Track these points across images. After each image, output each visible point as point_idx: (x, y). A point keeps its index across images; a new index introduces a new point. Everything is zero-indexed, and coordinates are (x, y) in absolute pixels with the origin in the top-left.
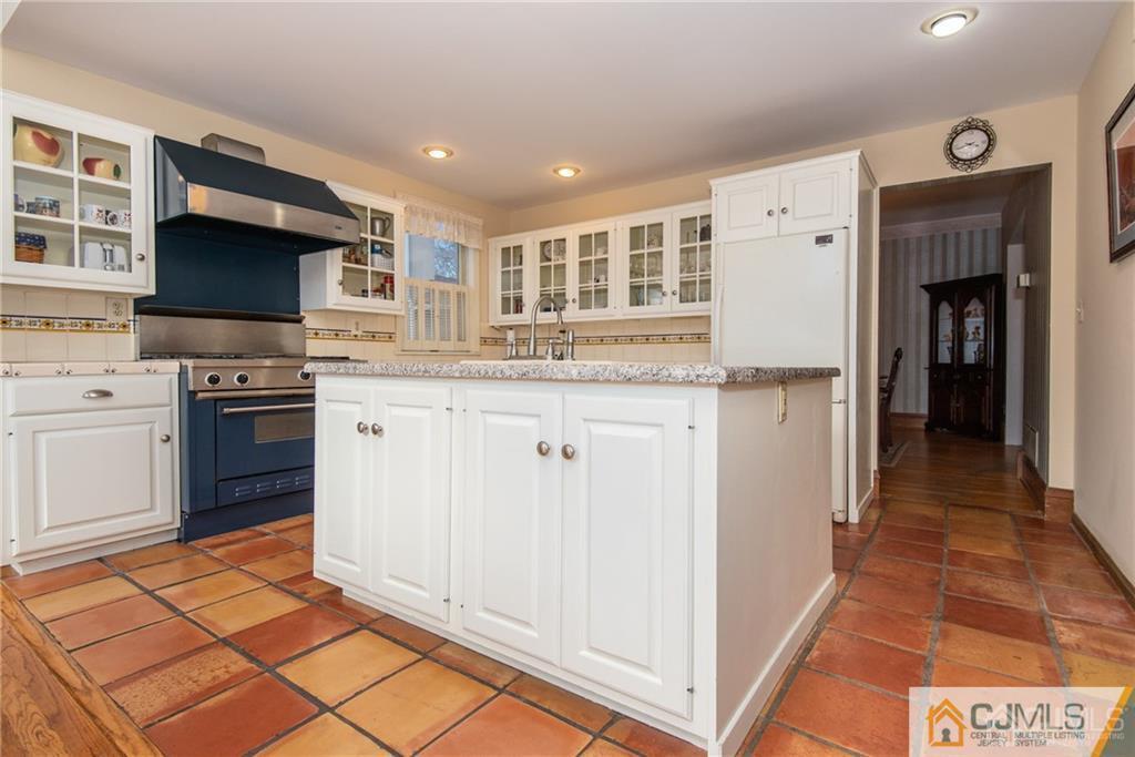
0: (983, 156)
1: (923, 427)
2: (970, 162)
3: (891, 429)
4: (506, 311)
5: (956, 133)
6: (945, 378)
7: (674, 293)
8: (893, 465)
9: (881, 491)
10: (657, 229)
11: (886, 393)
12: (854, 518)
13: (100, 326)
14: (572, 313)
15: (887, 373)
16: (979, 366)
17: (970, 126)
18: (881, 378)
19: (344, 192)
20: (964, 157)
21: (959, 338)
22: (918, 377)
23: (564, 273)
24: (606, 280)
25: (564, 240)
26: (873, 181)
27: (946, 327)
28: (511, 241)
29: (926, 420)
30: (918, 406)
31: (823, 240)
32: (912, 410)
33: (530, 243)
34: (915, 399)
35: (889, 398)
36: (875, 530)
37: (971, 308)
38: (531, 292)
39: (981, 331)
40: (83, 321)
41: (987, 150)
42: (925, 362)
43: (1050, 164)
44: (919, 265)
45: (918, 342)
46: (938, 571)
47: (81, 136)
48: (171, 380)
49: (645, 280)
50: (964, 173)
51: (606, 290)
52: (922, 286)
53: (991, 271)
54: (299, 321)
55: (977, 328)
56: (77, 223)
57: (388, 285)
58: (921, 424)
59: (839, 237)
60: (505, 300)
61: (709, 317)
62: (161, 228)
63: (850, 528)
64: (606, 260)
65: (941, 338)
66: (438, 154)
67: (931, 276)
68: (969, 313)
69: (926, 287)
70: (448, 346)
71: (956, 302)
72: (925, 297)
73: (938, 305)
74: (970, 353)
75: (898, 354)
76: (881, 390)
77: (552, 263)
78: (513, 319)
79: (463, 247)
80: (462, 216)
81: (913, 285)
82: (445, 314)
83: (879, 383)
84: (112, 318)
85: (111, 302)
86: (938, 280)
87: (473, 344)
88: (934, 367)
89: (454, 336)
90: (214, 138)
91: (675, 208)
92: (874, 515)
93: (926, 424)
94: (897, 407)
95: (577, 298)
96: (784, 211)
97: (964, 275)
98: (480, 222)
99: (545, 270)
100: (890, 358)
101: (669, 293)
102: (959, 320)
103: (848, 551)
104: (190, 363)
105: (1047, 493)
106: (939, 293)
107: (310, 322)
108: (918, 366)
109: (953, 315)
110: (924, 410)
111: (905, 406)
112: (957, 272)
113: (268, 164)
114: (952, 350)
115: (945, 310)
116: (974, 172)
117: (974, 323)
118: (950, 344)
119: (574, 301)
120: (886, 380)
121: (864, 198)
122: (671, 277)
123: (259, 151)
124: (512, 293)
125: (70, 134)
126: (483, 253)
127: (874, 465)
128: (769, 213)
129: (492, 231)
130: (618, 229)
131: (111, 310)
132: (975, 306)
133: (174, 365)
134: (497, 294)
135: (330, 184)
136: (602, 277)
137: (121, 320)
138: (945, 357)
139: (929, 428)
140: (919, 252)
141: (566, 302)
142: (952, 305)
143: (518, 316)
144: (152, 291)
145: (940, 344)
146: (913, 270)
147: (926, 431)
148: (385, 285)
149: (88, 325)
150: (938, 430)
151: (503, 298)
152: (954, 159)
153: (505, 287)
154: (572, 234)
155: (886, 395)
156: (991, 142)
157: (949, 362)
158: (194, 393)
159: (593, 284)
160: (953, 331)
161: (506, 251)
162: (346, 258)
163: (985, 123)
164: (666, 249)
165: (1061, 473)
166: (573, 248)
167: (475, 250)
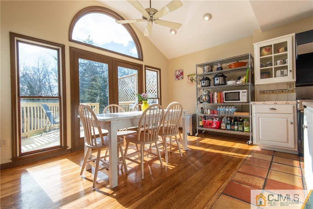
13: (285, 91)
40: (281, 90)
48: (294, 106)
56: (273, 67)
84: (289, 89)
85: (288, 84)
125: (271, 45)
131: (288, 87)
137: (292, 89)
144: (295, 80)
149: (282, 91)
158: (300, 110)
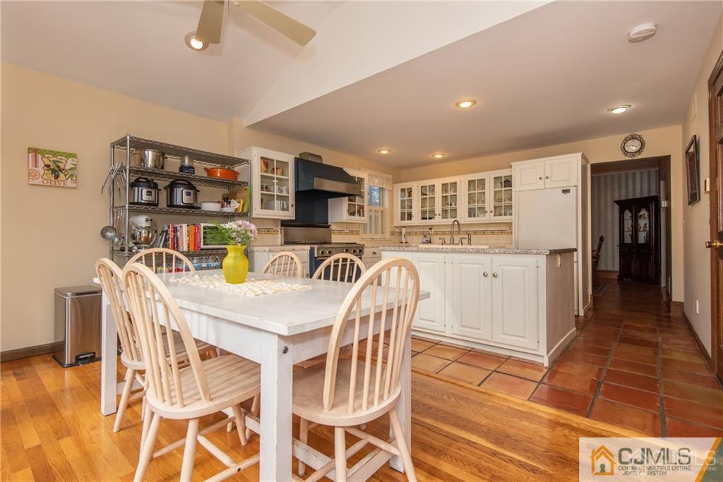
0: (639, 151)
1: (617, 278)
2: (633, 154)
3: (598, 278)
4: (403, 219)
5: (626, 141)
6: (628, 251)
7: (491, 212)
8: (600, 294)
9: (594, 305)
10: (482, 182)
11: (596, 259)
12: (582, 313)
13: (272, 231)
14: (438, 220)
15: (596, 248)
16: (647, 245)
17: (633, 138)
18: (593, 251)
19: (351, 172)
20: (630, 151)
21: (635, 229)
22: (613, 251)
23: (434, 201)
24: (455, 205)
25: (434, 186)
26: (588, 162)
27: (628, 224)
28: (406, 185)
29: (618, 274)
30: (613, 266)
31: (565, 191)
32: (610, 268)
33: (416, 187)
34: (612, 262)
35: (597, 261)
36: (591, 318)
37: (641, 213)
38: (416, 210)
39: (648, 226)
41: (641, 148)
42: (617, 242)
43: (670, 156)
44: (613, 190)
45: (613, 232)
46: (618, 331)
47: (277, 161)
49: (476, 205)
50: (630, 159)
51: (456, 210)
52: (615, 202)
53: (653, 194)
54: (328, 227)
55: (645, 224)
56: (276, 193)
57: (361, 210)
58: (615, 276)
59: (573, 190)
60: (403, 214)
61: (511, 223)
62: (296, 193)
63: (580, 318)
64: (456, 195)
65: (626, 229)
66: (384, 152)
67: (620, 196)
68: (641, 216)
69: (617, 202)
70: (379, 236)
71: (634, 209)
72: (617, 207)
73: (624, 211)
74: (642, 237)
75: (602, 239)
76: (593, 257)
77: (428, 196)
78: (407, 223)
79: (382, 188)
80: (384, 175)
81: (609, 200)
82: (376, 218)
83: (592, 254)
84: (275, 228)
85: (275, 222)
86: (623, 198)
87: (388, 235)
88: (622, 245)
89: (380, 232)
90: (305, 153)
91: (492, 172)
92: (591, 313)
93: (618, 276)
94: (602, 267)
95: (441, 213)
96: (547, 178)
97: (638, 196)
98: (391, 177)
99: (424, 200)
100: (597, 240)
101: (489, 212)
102: (635, 220)
103: (580, 324)
104: (316, 247)
105: (671, 304)
106: (624, 205)
107: (333, 227)
108: (613, 244)
109: (632, 217)
110: (617, 268)
111: (606, 267)
112: (634, 194)
113: (324, 163)
114: (632, 236)
115: (628, 214)
116: (635, 158)
117: (643, 222)
118: (631, 233)
119: (439, 215)
120: (595, 252)
121: (584, 168)
122: (489, 203)
123: (320, 157)
124: (406, 210)
125: (273, 160)
126: (391, 191)
127: (590, 292)
128: (540, 179)
129: (397, 181)
130: (462, 181)
131: (275, 225)
132: (644, 212)
133: (308, 247)
134: (398, 210)
135: (345, 169)
136: (453, 204)
137: (278, 229)
138: (628, 240)
139: (620, 278)
140: (613, 183)
141: (435, 215)
142: (631, 212)
143: (410, 221)
144: (294, 218)
145: (625, 233)
146: (609, 192)
147: (618, 280)
148: (361, 211)
149: (268, 231)
150: (625, 279)
151: (401, 213)
152: (626, 152)
153: (403, 207)
154: (438, 183)
155: (595, 260)
156: (643, 145)
157: (630, 242)
158: (316, 258)
159: (449, 206)
160: (632, 226)
161: (403, 190)
162: (350, 200)
163: (640, 137)
164: (487, 190)
165: (678, 295)
166: (438, 190)
167: (389, 190)
